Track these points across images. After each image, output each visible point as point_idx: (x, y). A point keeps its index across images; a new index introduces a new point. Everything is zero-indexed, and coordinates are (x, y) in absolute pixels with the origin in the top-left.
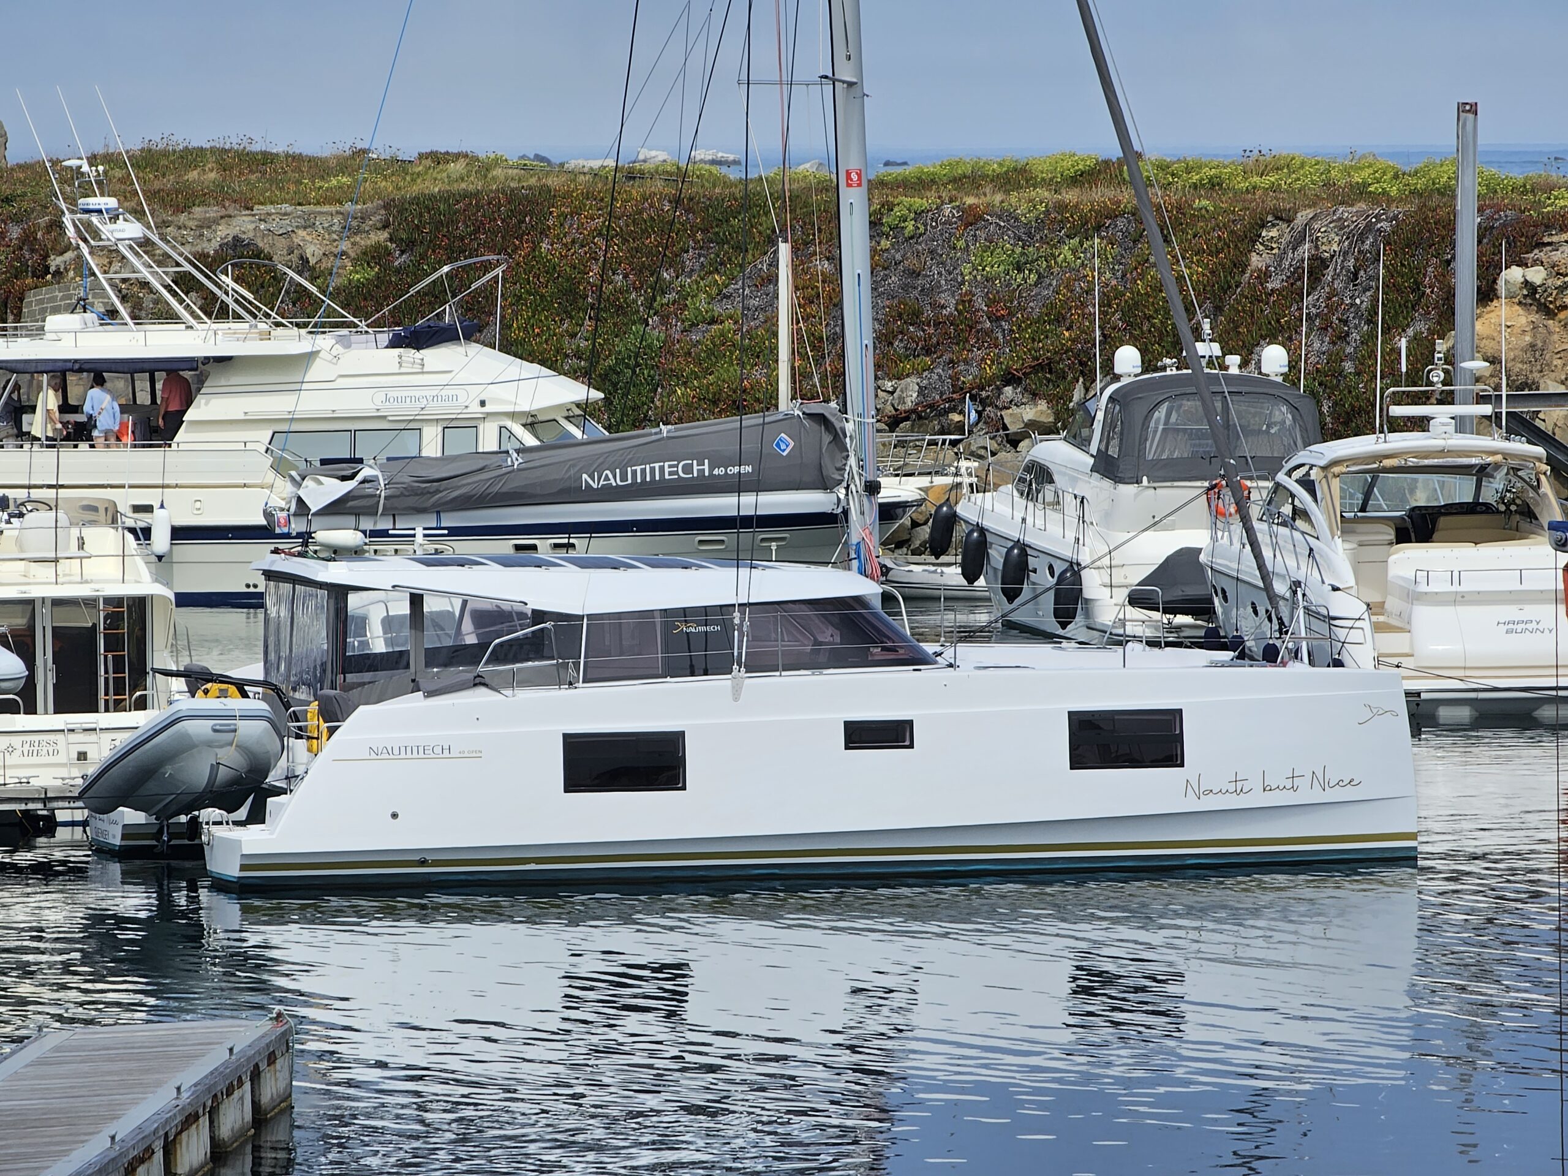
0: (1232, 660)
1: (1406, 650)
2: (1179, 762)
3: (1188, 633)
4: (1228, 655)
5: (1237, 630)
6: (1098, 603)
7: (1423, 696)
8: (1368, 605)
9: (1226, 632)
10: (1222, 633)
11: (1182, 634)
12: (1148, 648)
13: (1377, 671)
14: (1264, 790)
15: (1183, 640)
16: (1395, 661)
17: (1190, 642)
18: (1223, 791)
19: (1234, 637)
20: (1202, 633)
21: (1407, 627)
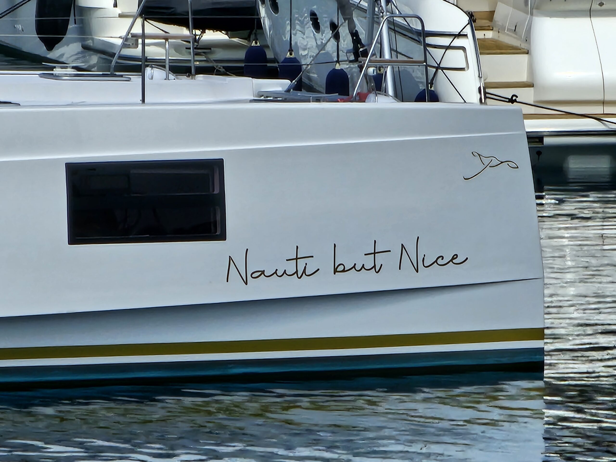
0: (288, 91)
1: (524, 78)
2: (218, 233)
3: (220, 54)
4: (281, 85)
5: (291, 50)
6: (98, 14)
7: (547, 141)
8: (471, 15)
9: (275, 54)
10: (270, 55)
11: (213, 57)
12: (171, 76)
13: (483, 107)
14: (335, 271)
15: (215, 65)
16: (508, 93)
17: (224, 67)
18: (280, 273)
19: (287, 60)
20: (241, 55)
21: (524, 46)
